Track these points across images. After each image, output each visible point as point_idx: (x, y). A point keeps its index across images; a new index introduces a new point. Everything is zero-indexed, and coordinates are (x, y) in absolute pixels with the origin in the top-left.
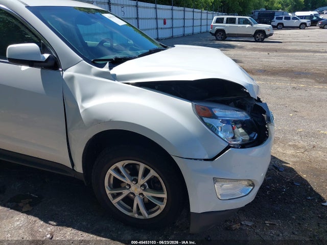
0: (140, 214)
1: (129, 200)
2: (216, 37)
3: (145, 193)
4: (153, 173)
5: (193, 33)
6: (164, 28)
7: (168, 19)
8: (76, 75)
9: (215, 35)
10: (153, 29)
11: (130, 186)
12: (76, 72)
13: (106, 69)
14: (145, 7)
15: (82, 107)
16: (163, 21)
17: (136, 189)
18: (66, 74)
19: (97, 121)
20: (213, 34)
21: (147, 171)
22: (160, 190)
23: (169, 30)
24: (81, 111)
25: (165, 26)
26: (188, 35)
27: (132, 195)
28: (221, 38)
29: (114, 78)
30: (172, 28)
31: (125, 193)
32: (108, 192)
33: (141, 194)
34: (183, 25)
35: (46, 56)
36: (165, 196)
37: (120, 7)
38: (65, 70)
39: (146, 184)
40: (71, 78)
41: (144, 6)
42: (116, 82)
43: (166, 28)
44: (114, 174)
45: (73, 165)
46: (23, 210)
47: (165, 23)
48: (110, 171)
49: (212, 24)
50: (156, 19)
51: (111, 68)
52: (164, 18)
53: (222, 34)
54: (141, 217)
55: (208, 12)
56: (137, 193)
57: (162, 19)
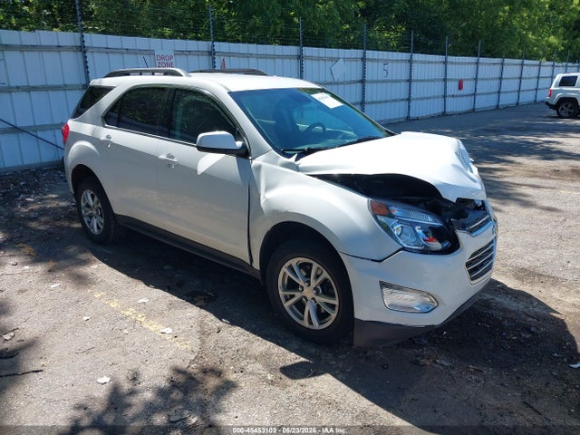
0: (311, 323)
1: (300, 305)
2: (558, 113)
3: (317, 298)
4: (325, 275)
5: (517, 104)
6: (457, 96)
7: (469, 80)
8: (264, 164)
9: (555, 107)
10: (438, 97)
11: (303, 288)
12: (265, 161)
13: (292, 160)
14: (424, 62)
15: (264, 197)
16: (457, 84)
17: (308, 292)
18: (255, 163)
19: (275, 212)
20: (551, 106)
21: (320, 272)
22: (333, 296)
23: (469, 98)
24: (262, 201)
25: (461, 92)
26: (507, 108)
27: (304, 300)
28: (569, 113)
29: (297, 169)
30: (474, 94)
31: (298, 295)
32: (281, 293)
33: (313, 299)
34: (497, 90)
35: (239, 144)
36: (336, 302)
37: (381, 64)
38: (254, 159)
39: (319, 287)
40: (259, 168)
41: (424, 59)
42: (300, 173)
43: (462, 96)
44: (289, 274)
45: (251, 260)
46: (198, 304)
47: (460, 87)
48: (284, 269)
49: (552, 88)
50: (445, 80)
51: (296, 160)
52: (460, 78)
53: (570, 105)
54: (311, 327)
55: (556, 64)
56: (309, 297)
57: (455, 80)
